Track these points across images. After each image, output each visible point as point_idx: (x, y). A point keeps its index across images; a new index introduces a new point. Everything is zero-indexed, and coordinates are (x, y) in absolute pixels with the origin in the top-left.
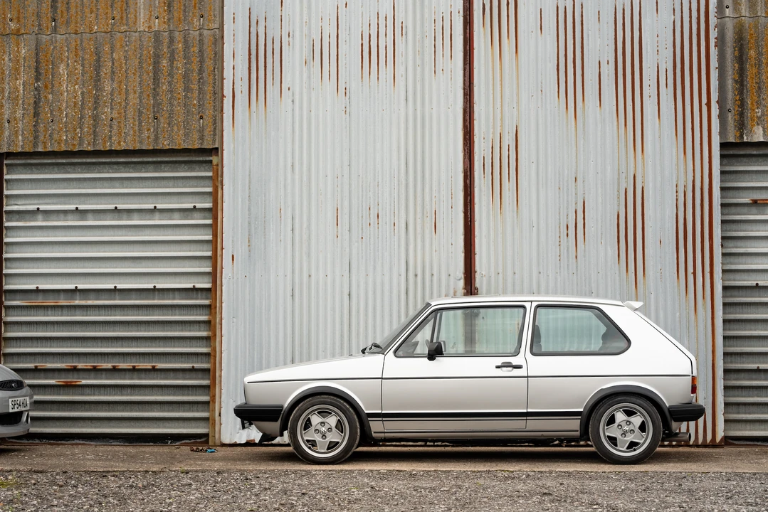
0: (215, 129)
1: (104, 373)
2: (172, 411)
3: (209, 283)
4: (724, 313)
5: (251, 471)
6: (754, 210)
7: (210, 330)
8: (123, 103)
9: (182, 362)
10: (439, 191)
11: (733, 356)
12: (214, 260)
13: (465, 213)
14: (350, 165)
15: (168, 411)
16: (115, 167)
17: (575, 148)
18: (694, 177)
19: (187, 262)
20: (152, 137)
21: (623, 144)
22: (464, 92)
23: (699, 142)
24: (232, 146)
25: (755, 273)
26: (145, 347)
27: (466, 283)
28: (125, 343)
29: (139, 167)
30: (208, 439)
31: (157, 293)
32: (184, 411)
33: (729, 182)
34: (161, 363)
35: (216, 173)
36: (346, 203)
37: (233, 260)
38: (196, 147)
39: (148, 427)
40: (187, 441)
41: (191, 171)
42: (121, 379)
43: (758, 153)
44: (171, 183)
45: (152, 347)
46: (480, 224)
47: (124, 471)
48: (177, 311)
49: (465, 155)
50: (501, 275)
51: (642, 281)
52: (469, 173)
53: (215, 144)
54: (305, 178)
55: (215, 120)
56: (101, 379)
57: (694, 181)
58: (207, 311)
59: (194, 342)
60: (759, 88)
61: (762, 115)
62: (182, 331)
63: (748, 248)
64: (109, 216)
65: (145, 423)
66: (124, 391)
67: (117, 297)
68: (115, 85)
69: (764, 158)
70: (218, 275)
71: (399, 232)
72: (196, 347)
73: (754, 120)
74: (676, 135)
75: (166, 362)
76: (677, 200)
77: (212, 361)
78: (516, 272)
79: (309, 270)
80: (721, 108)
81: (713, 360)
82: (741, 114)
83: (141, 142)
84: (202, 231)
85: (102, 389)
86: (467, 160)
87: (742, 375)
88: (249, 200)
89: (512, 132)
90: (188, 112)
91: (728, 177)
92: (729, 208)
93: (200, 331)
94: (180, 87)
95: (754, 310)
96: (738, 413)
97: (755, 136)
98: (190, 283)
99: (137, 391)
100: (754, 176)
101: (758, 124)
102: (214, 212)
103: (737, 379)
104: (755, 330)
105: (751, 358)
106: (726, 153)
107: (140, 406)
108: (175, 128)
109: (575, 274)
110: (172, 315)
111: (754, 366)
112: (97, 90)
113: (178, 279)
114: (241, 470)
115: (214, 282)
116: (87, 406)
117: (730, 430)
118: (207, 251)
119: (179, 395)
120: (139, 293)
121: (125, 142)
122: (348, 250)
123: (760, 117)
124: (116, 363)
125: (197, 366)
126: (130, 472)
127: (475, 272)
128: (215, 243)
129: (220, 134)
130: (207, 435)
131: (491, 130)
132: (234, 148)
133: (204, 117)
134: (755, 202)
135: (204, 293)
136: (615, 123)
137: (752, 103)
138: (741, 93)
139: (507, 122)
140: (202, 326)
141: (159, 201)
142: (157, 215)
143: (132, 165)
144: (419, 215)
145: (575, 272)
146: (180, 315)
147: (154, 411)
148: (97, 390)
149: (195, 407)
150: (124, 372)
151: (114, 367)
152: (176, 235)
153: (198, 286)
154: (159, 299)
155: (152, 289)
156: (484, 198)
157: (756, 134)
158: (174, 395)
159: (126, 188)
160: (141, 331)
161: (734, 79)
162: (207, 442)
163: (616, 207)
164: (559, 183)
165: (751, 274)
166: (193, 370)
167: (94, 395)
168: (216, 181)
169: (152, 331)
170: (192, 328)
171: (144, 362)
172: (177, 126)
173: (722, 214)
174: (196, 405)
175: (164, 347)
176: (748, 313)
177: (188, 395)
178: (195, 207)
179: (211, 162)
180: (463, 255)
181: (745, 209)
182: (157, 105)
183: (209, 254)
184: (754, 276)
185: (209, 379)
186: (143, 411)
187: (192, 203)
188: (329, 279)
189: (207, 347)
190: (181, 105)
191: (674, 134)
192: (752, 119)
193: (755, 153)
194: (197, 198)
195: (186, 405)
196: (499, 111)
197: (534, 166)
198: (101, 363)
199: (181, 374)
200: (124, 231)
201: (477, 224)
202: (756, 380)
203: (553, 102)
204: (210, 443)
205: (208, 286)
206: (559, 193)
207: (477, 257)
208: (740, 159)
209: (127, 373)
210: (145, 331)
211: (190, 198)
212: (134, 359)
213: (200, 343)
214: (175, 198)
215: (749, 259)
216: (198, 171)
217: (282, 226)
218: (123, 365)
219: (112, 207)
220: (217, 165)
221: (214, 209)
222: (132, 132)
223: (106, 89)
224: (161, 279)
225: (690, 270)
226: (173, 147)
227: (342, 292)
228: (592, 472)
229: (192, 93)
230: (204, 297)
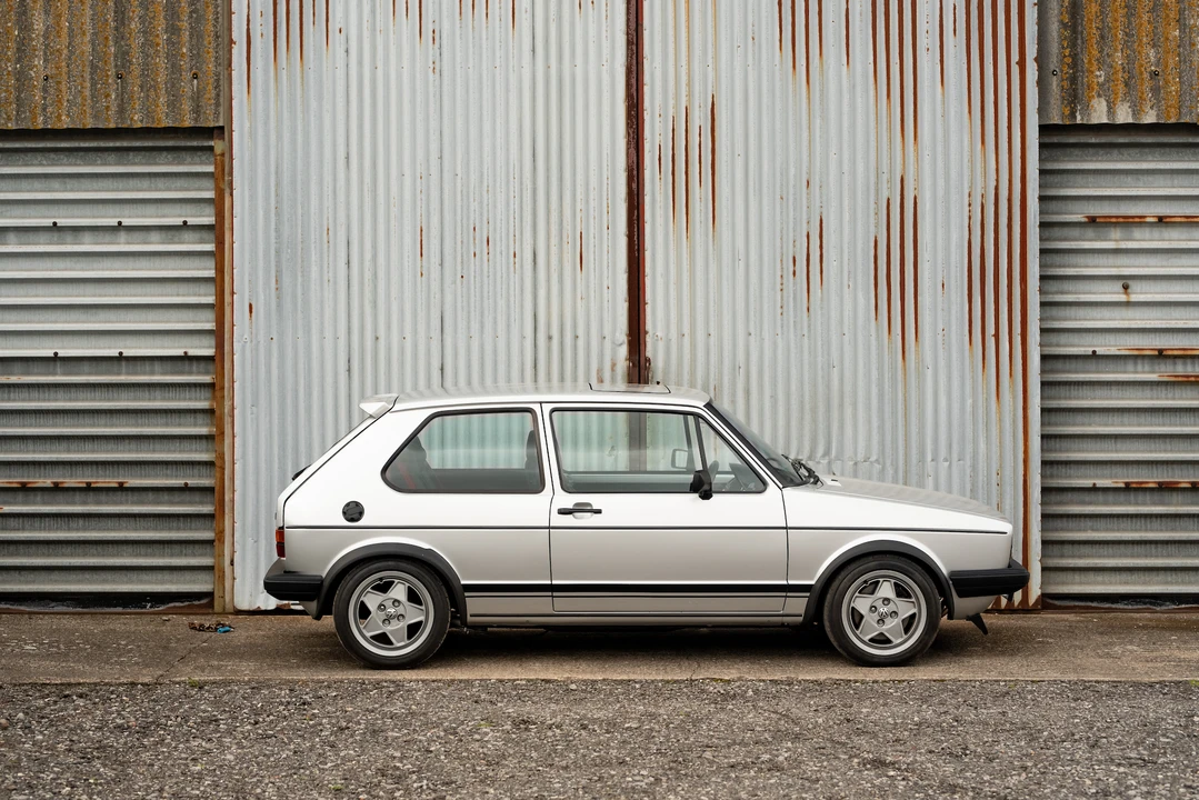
0: (218, 95)
1: (39, 494)
2: (153, 555)
3: (210, 347)
4: (1042, 398)
5: (305, 683)
6: (1090, 232)
7: (212, 425)
8: (65, 51)
9: (167, 476)
10: (587, 202)
11: (1055, 467)
12: (219, 309)
13: (630, 236)
14: (441, 158)
15: (146, 555)
16: (52, 155)
17: (805, 134)
18: (997, 180)
19: (174, 314)
20: (114, 108)
21: (885, 126)
22: (628, 40)
23: (1006, 125)
24: (247, 125)
25: (1091, 335)
26: (107, 451)
27: (631, 351)
28: (74, 446)
29: (91, 155)
30: (213, 600)
31: (124, 363)
32: (172, 555)
33: (1051, 187)
34: (133, 477)
35: (220, 169)
36: (435, 220)
37: (251, 312)
38: (188, 123)
39: (114, 582)
40: (177, 604)
41: (179, 164)
42: (68, 503)
43: (1097, 141)
44: (146, 183)
45: (117, 451)
46: (653, 255)
47: (96, 684)
48: (158, 393)
49: (628, 143)
50: (687, 339)
51: (913, 349)
52: (635, 172)
53: (218, 121)
54: (367, 179)
55: (218, 80)
56: (35, 503)
57: (997, 188)
58: (206, 393)
59: (186, 444)
60: (1102, 37)
61: (1107, 80)
62: (167, 425)
63: (1080, 293)
64: (43, 237)
65: (109, 576)
66: (73, 524)
67: (59, 370)
68: (51, 21)
69: (1108, 150)
70: (226, 336)
71: (522, 266)
72: (191, 451)
73: (1093, 89)
74: (970, 112)
75: (141, 477)
76: (970, 218)
77: (218, 475)
78: (712, 333)
79: (375, 329)
80: (1041, 69)
81: (1025, 475)
82: (1073, 80)
83: (96, 117)
84: (196, 262)
85: (37, 520)
86: (633, 151)
87: (1069, 496)
88: (278, 214)
89: (706, 106)
90: (173, 66)
91: (1050, 179)
92: (1051, 230)
93: (195, 425)
94: (161, 25)
95: (1089, 393)
96: (1062, 556)
97: (1094, 114)
98: (179, 347)
99: (93, 522)
100: (1091, 178)
101: (1099, 96)
102: (218, 231)
103: (1061, 503)
104: (1090, 425)
105: (1082, 470)
106: (1047, 140)
107: (99, 548)
108: (152, 93)
109: (806, 337)
110: (149, 400)
111: (1088, 483)
112: (20, 30)
113: (158, 340)
114: (289, 681)
115: (220, 346)
116: (12, 548)
117: (1049, 583)
118: (205, 295)
119: (162, 529)
120: (94, 363)
121: (68, 116)
122: (438, 296)
123: (1103, 84)
124: (59, 477)
125: (192, 482)
126: (106, 684)
127: (646, 333)
128: (219, 282)
129: (227, 104)
130: (210, 595)
131: (671, 102)
132: (250, 127)
133: (200, 75)
134: (1093, 221)
135: (202, 365)
136: (872, 93)
137: (1090, 61)
138: (1073, 45)
139: (697, 88)
140: (200, 418)
141: (126, 212)
142: (123, 236)
143: (81, 154)
144: (554, 241)
145: (806, 332)
146: (163, 399)
147: (122, 556)
148: (27, 522)
149: (190, 549)
150: (71, 493)
151: (56, 484)
152: (155, 270)
153: (192, 352)
154: (128, 374)
155: (116, 357)
156: (659, 212)
157: (1095, 111)
158: (155, 529)
159: (72, 190)
160: (99, 426)
161: (1061, 22)
162: (211, 605)
163: (872, 229)
164: (781, 188)
165: (1084, 335)
166: (186, 489)
167: (23, 529)
168: (222, 179)
169: (116, 426)
170: (182, 420)
171: (105, 476)
172: (155, 90)
173: (1041, 240)
174: (191, 546)
175: (137, 451)
176: (1078, 398)
177: (178, 529)
178: (185, 222)
179: (211, 149)
180: (626, 305)
181: (1076, 232)
182: (124, 55)
183: (211, 300)
184: (1088, 338)
185: (213, 503)
186: (103, 556)
187: (180, 216)
188: (408, 344)
189: (207, 451)
190: (161, 54)
191: (967, 110)
192: (1090, 87)
193: (1093, 140)
194: (188, 209)
195: (175, 546)
196: (684, 71)
197: (739, 162)
198: (34, 477)
199: (166, 497)
200: (68, 263)
201: (648, 254)
202: (1090, 503)
203: (772, 58)
204: (217, 608)
205: (210, 352)
206: (781, 204)
207: (648, 309)
208: (1068, 150)
209: (78, 493)
210: (106, 426)
211: (177, 209)
212: (88, 471)
213: (195, 445)
214: (151, 209)
215: (1081, 312)
216: (190, 164)
217: (331, 255)
218: (70, 482)
219: (48, 222)
220: (223, 155)
221: (217, 227)
222: (79, 100)
223: (36, 27)
224: (130, 341)
225: (991, 330)
226: (149, 125)
227: (429, 364)
228: (856, 682)
229: (179, 36)
230: (202, 370)
